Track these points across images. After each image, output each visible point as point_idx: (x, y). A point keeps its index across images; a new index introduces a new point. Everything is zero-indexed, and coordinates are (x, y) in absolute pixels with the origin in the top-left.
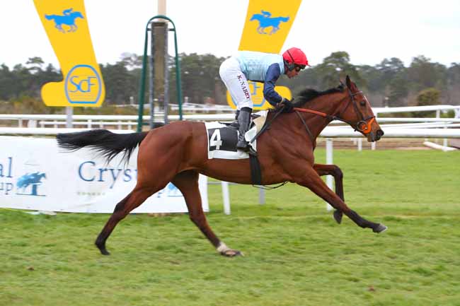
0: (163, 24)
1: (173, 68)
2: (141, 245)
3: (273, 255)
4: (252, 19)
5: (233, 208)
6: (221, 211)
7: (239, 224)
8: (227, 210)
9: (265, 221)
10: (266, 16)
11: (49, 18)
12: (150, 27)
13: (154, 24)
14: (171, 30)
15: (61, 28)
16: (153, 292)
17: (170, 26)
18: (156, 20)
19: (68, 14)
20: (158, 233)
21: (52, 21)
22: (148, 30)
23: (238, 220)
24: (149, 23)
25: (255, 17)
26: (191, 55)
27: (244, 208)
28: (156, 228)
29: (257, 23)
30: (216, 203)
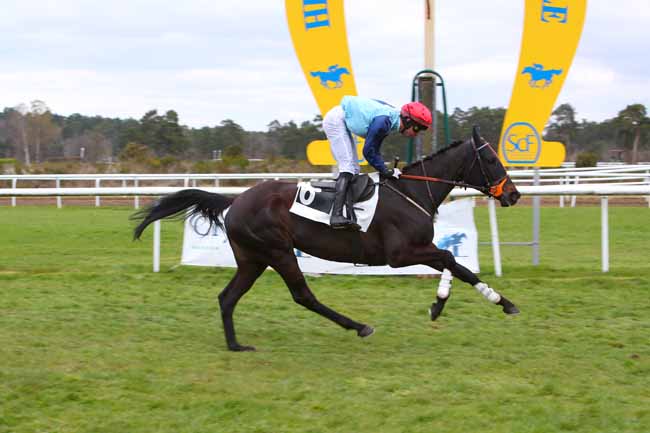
0: (431, 79)
1: (464, 124)
2: (403, 309)
3: (538, 319)
4: (524, 72)
5: (505, 270)
6: (492, 273)
7: (509, 287)
8: (498, 271)
9: (537, 283)
10: (538, 69)
11: (314, 74)
12: (417, 82)
13: (422, 79)
14: (439, 85)
15: (326, 85)
16: (405, 358)
17: (438, 81)
18: (422, 75)
19: (333, 70)
20: (422, 296)
21: (318, 78)
22: (415, 85)
23: (508, 282)
24: (416, 78)
25: (527, 70)
26: (484, 109)
27: (518, 270)
28: (421, 291)
29: (528, 76)
30: (487, 264)
